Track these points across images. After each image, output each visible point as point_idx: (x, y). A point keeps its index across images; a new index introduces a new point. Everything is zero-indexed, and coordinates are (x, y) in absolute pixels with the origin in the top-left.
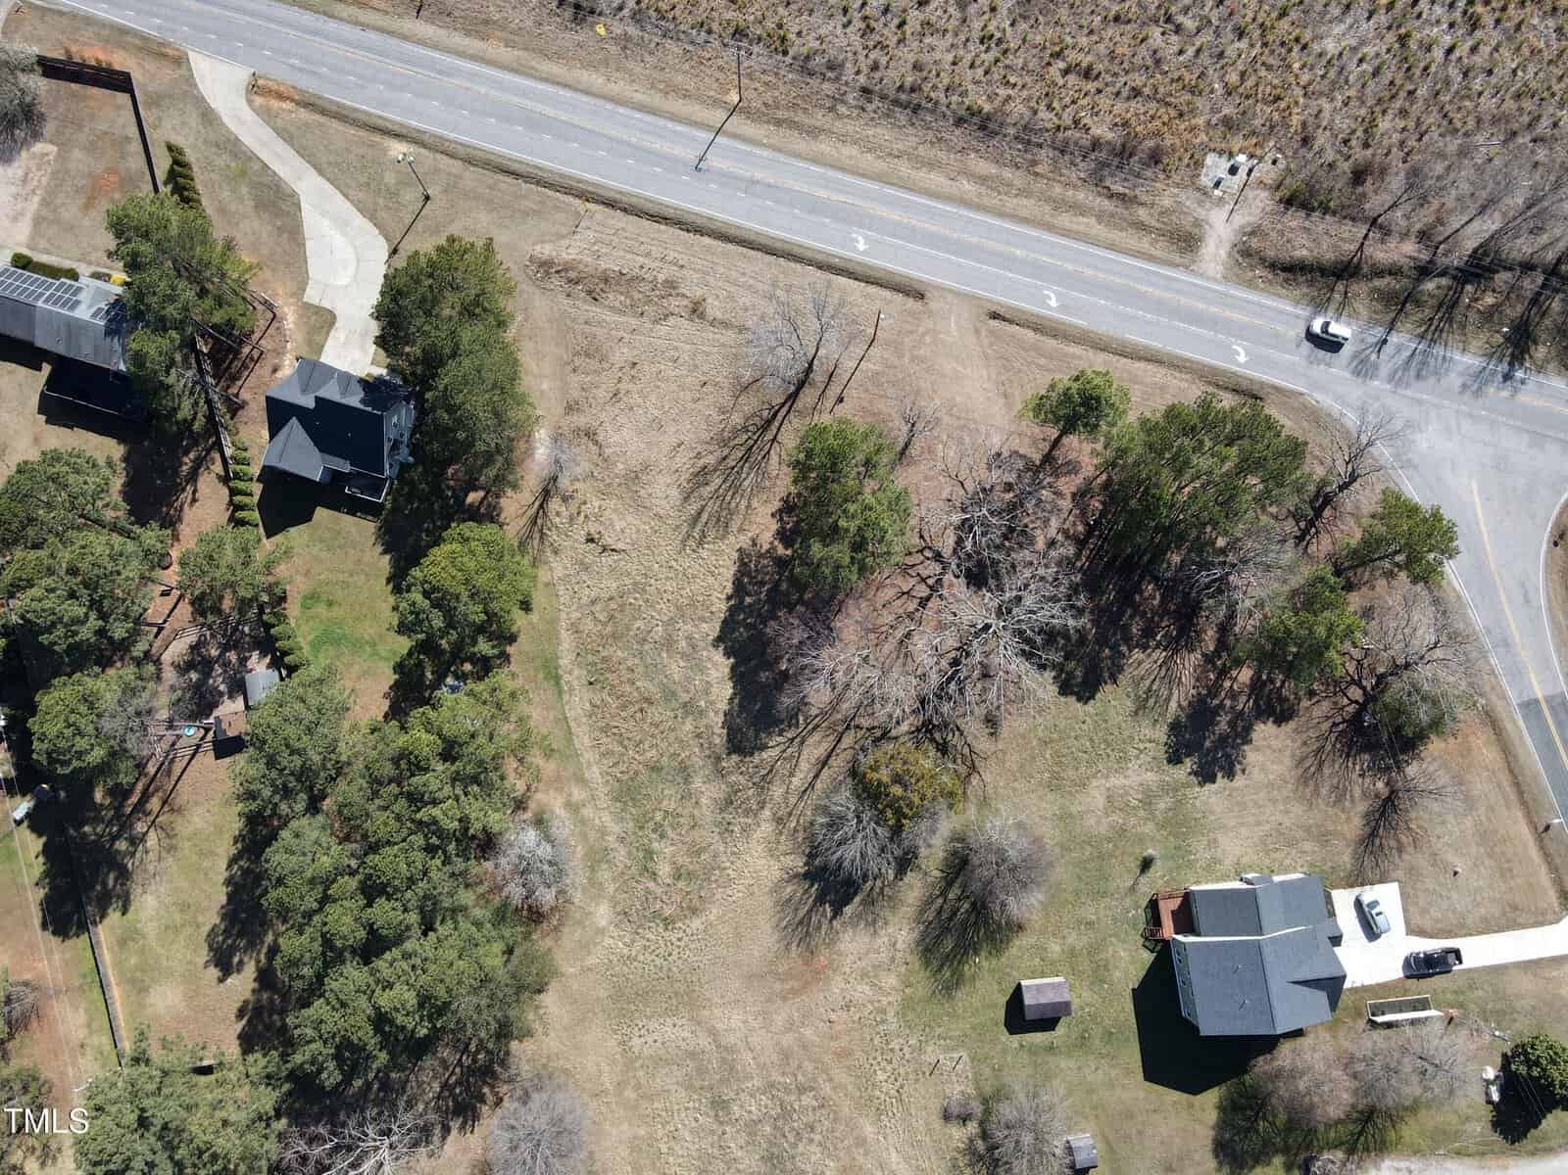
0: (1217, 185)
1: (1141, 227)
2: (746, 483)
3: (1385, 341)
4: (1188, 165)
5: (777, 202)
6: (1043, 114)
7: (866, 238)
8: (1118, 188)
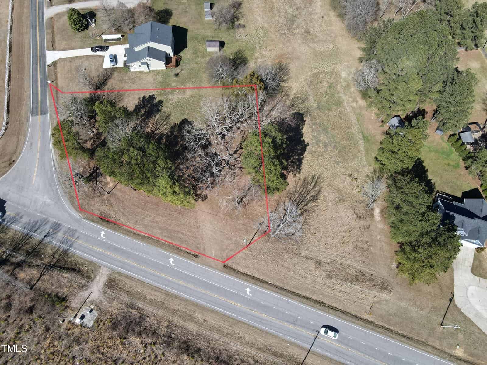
0: (91, 311)
1: (129, 293)
2: (297, 196)
3: (45, 236)
4: (101, 321)
5: (284, 313)
6: (159, 352)
7: (246, 293)
8: (134, 312)
